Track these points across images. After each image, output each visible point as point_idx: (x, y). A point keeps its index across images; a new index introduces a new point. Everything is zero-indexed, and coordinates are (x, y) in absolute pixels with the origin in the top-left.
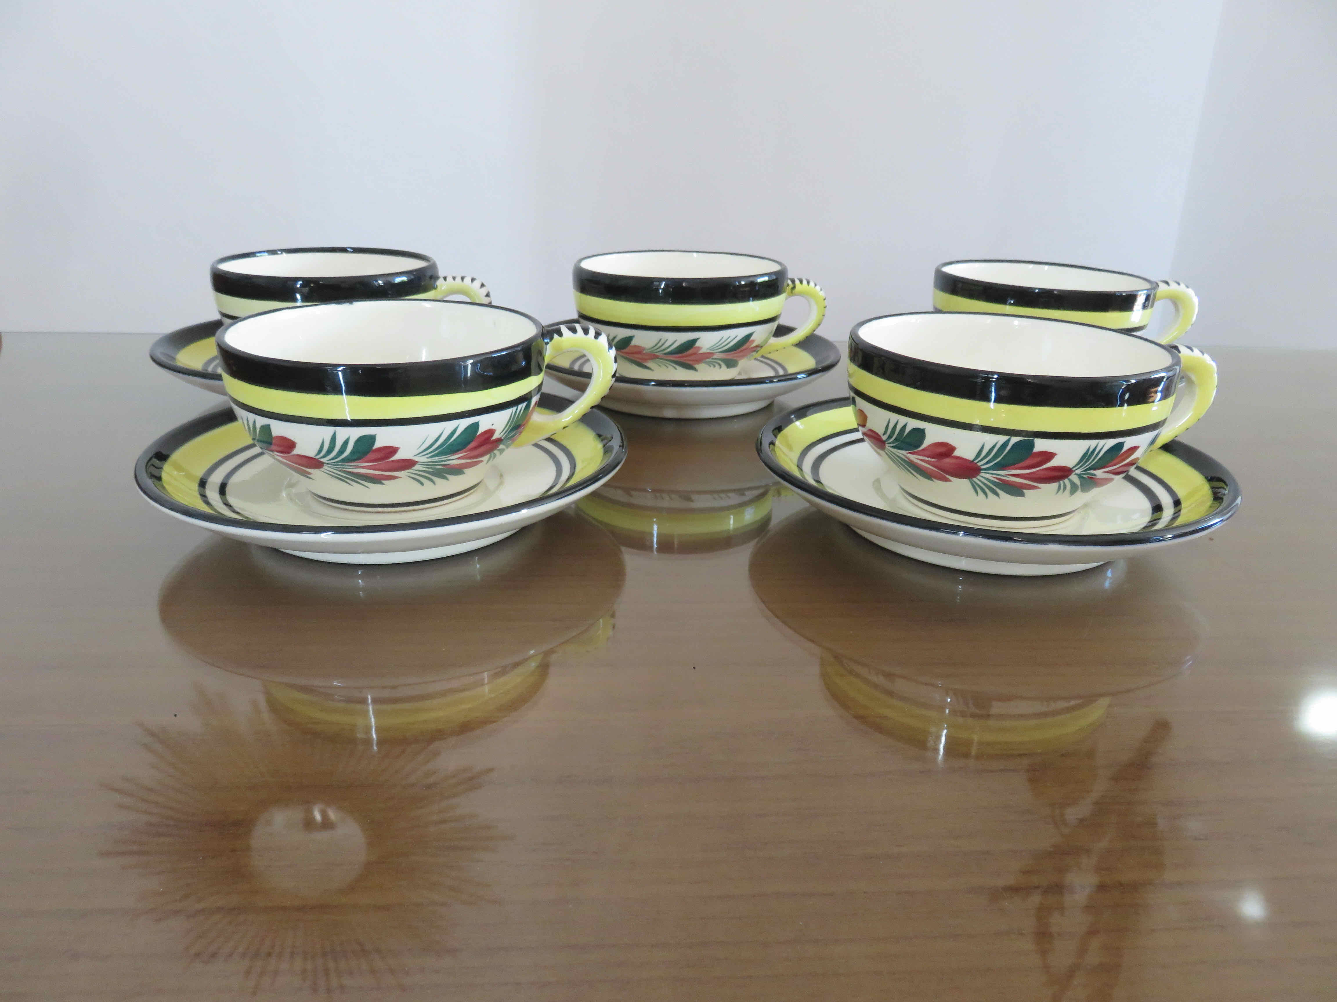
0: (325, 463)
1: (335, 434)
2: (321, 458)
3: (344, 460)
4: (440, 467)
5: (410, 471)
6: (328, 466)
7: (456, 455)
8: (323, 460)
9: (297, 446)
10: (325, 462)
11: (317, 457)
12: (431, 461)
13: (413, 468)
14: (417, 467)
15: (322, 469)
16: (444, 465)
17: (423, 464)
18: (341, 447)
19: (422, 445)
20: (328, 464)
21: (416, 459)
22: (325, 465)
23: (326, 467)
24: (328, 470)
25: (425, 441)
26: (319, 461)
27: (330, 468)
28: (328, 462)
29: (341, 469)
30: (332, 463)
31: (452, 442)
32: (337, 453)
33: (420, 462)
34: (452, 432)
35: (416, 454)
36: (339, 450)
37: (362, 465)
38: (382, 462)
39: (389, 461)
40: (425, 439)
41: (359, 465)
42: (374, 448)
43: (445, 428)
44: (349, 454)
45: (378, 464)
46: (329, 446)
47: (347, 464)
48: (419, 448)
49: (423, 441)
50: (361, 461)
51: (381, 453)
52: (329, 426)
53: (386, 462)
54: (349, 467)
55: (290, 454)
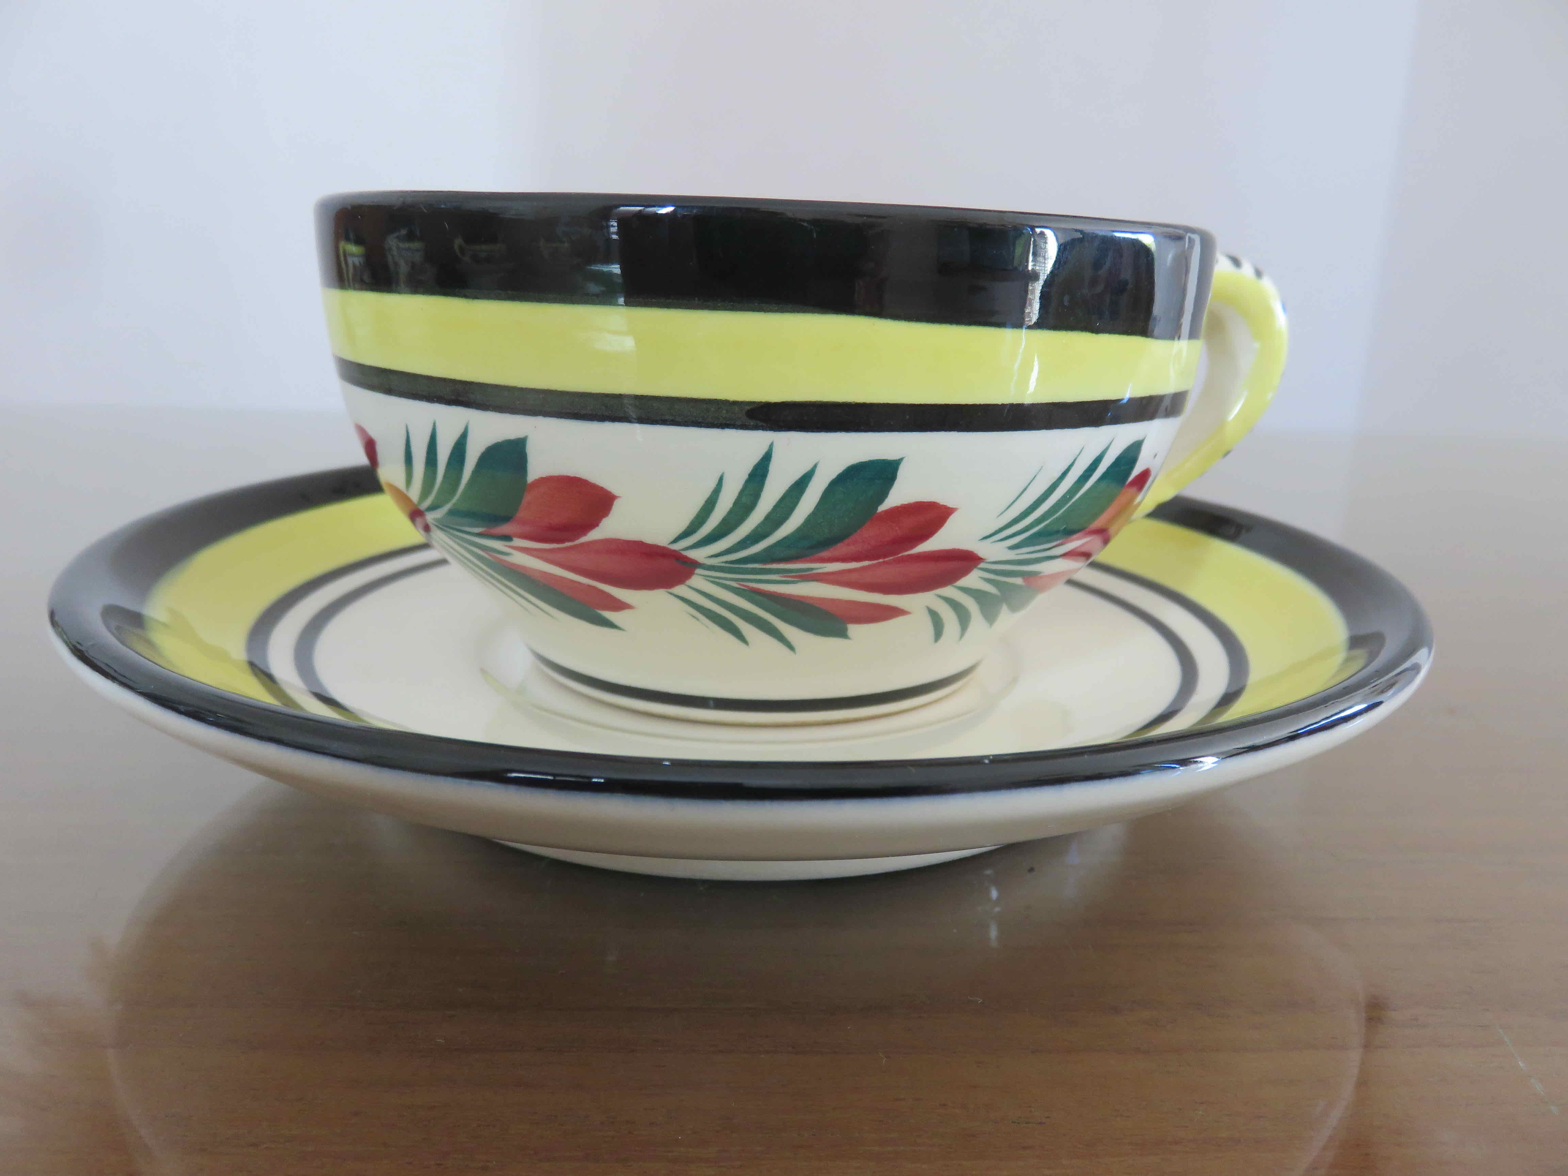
0: (702, 566)
1: (767, 459)
2: (694, 546)
3: (768, 556)
5: (946, 590)
6: (704, 576)
8: (698, 555)
9: (617, 505)
10: (703, 561)
11: (680, 545)
12: (1017, 558)
13: (961, 583)
14: (973, 579)
15: (681, 590)
17: (993, 569)
18: (776, 507)
19: (1014, 502)
20: (711, 568)
21: (984, 548)
22: (697, 571)
23: (697, 580)
24: (701, 594)
25: (1025, 489)
26: (678, 556)
27: (712, 582)
28: (715, 565)
29: (745, 586)
30: (726, 562)
31: (1080, 498)
32: (757, 528)
33: (988, 561)
34: (1091, 465)
35: (988, 534)
36: (768, 518)
37: (823, 568)
38: (891, 558)
39: (911, 554)
40: (1032, 478)
41: (812, 569)
42: (882, 508)
43: (1083, 448)
44: (799, 530)
45: (873, 565)
46: (736, 503)
47: (775, 566)
48: (1003, 510)
49: (1021, 490)
50: (825, 554)
51: (897, 528)
52: (756, 428)
53: (902, 556)
54: (782, 577)
55: (579, 540)
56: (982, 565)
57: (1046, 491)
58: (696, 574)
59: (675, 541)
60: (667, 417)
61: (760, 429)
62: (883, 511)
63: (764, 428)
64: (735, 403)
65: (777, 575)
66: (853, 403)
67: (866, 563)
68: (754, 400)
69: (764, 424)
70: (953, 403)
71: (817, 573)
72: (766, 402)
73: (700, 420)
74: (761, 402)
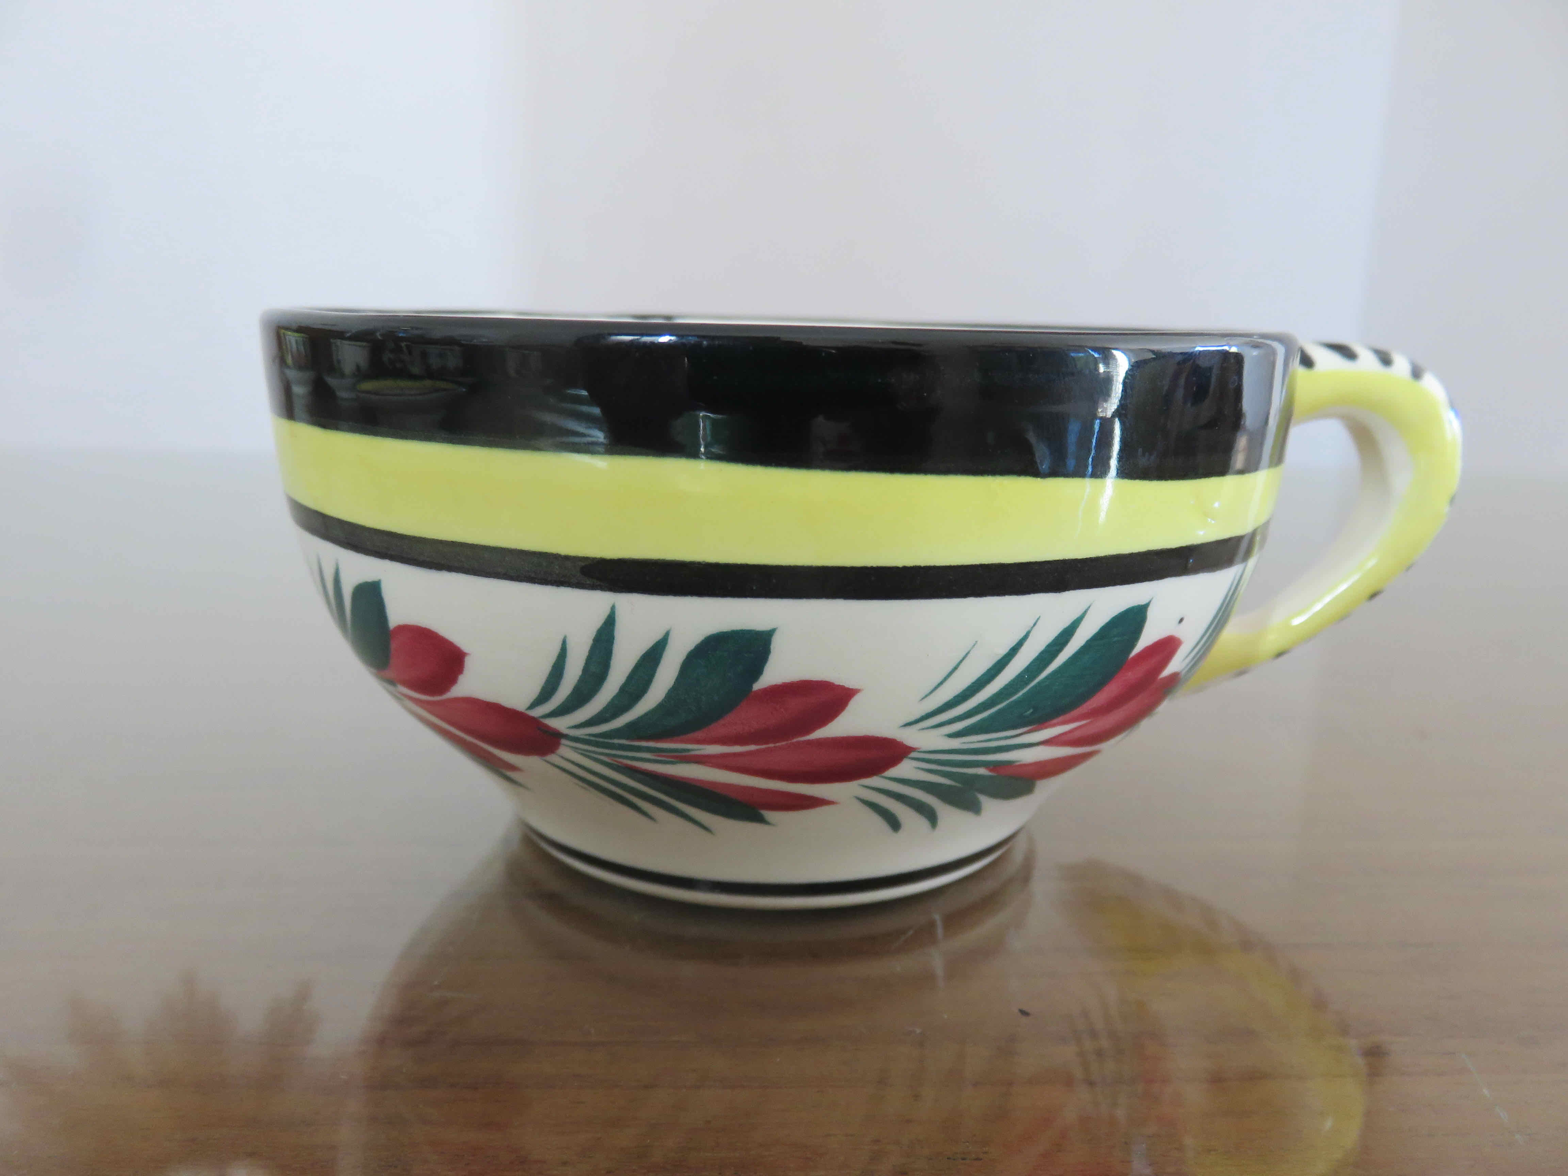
0: (566, 736)
1: (609, 624)
2: (555, 713)
3: (635, 730)
4: (982, 771)
5: (875, 781)
6: (572, 747)
7: (1046, 728)
8: (560, 724)
9: (469, 662)
10: (565, 731)
11: (537, 712)
12: (965, 747)
13: (893, 772)
14: (906, 769)
15: (553, 758)
16: (995, 766)
17: (933, 759)
18: (631, 677)
19: (941, 683)
20: (576, 739)
21: (911, 737)
22: (563, 741)
23: (566, 750)
24: (573, 763)
25: (955, 668)
26: (541, 722)
27: (582, 754)
28: (579, 736)
29: (620, 762)
30: (590, 735)
31: (1047, 678)
32: (613, 700)
33: (920, 750)
34: (1057, 638)
35: (912, 718)
36: (623, 689)
37: (700, 750)
38: (784, 743)
39: (809, 740)
40: (961, 658)
41: (688, 750)
42: (758, 686)
43: (1038, 619)
44: (661, 706)
45: (764, 750)
46: (585, 670)
47: (644, 744)
48: (928, 692)
49: (950, 669)
50: (699, 734)
51: (782, 710)
52: (593, 587)
53: (799, 742)
54: (655, 756)
55: (445, 695)
56: (913, 755)
57: (989, 670)
58: (563, 745)
59: (533, 706)
60: (500, 570)
61: (598, 590)
62: (760, 690)
63: (602, 588)
64: (567, 558)
65: (650, 754)
66: (704, 563)
67: (753, 747)
68: (587, 556)
69: (602, 584)
70: (832, 565)
71: (697, 755)
72: (601, 558)
73: (533, 575)
74: (596, 558)
